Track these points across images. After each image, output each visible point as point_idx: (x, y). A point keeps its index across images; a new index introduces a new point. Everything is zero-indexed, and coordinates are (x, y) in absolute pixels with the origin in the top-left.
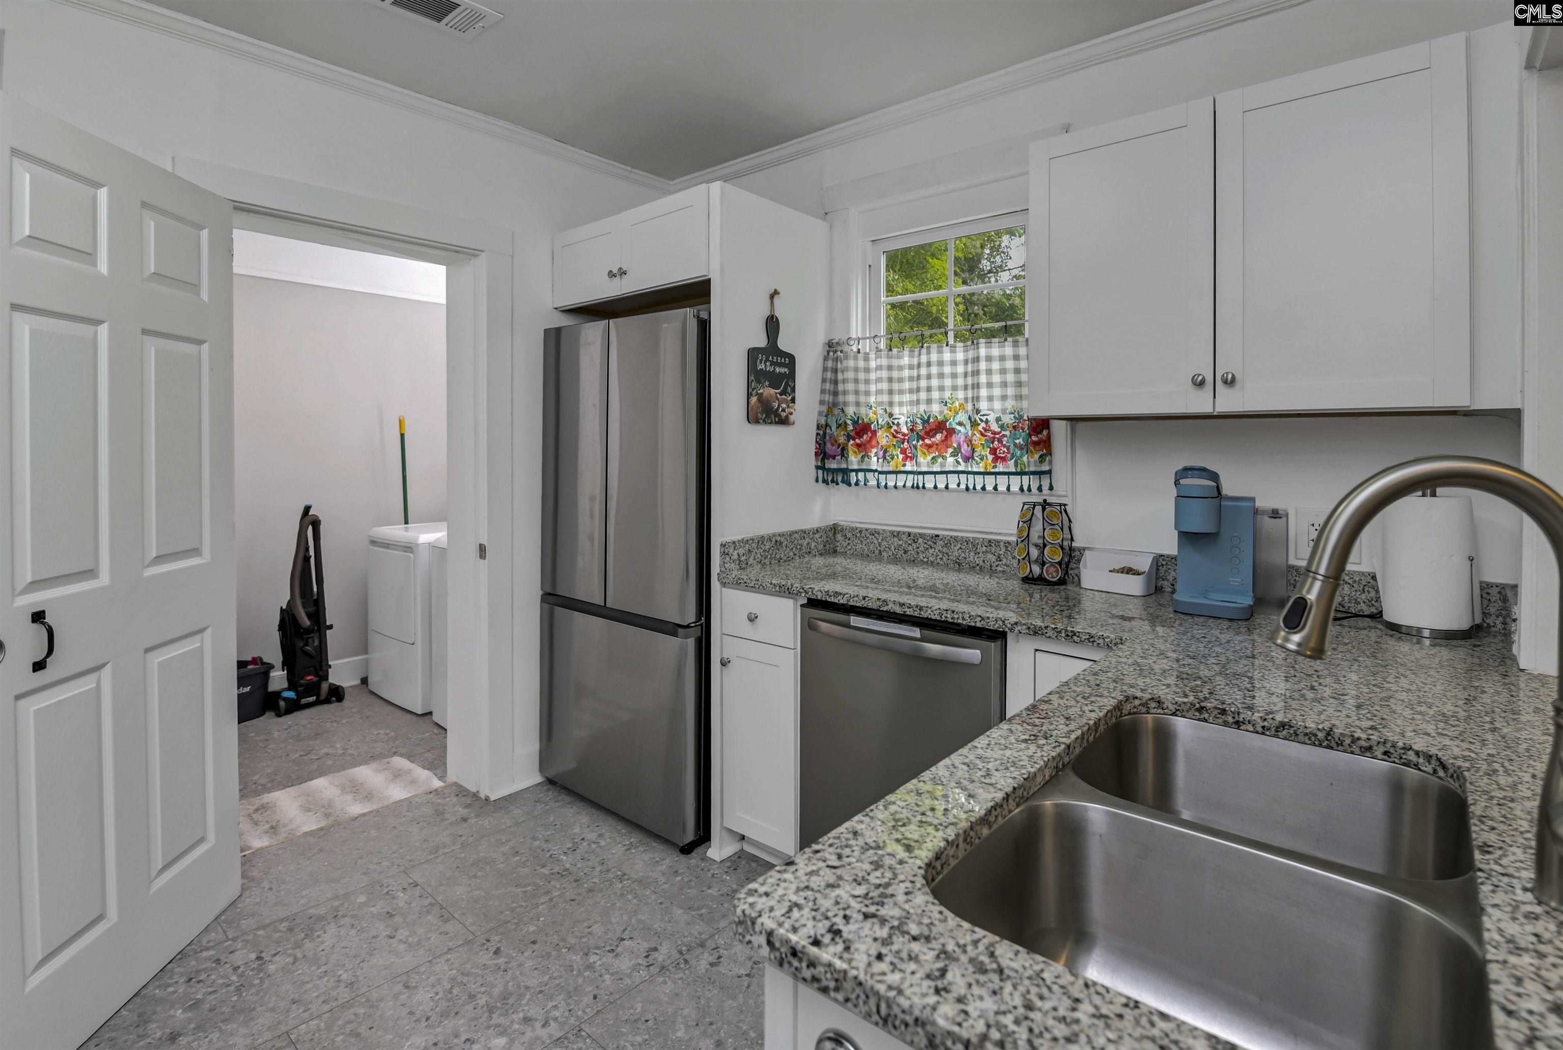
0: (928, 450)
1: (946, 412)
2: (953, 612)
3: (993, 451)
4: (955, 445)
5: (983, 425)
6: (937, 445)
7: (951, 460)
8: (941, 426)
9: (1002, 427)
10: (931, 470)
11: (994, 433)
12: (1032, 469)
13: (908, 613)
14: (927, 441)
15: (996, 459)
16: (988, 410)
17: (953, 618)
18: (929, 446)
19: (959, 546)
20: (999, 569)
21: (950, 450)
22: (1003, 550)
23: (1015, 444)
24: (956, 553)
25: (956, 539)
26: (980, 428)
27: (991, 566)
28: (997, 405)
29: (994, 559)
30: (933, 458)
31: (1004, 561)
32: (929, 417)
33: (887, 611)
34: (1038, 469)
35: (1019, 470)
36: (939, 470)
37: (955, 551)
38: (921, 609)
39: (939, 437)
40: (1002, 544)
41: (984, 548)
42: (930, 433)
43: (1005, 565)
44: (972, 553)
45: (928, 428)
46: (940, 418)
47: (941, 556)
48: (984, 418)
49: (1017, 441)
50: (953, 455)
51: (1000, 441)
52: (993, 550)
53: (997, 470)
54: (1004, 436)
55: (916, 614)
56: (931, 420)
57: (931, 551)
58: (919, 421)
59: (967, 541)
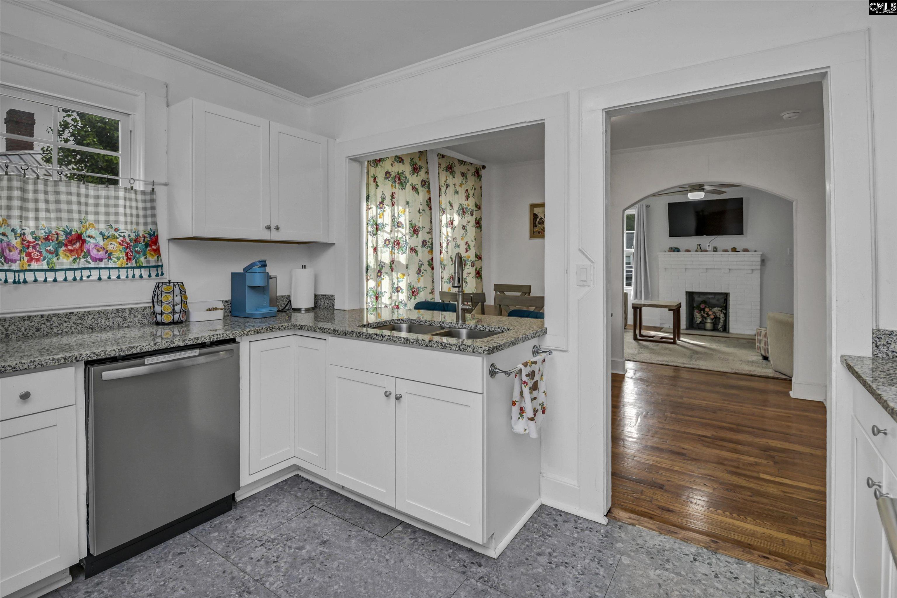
0: (70, 254)
1: (82, 228)
2: (217, 335)
3: (127, 254)
4: (85, 251)
5: (121, 238)
6: (77, 250)
7: (82, 260)
8: (79, 238)
9: (130, 240)
10: (72, 267)
11: (128, 244)
12: (154, 264)
13: (189, 344)
14: (70, 248)
15: (129, 259)
16: (125, 230)
17: (217, 338)
18: (71, 251)
19: (92, 316)
20: (125, 325)
21: (83, 254)
22: (128, 313)
23: (135, 251)
24: (90, 322)
25: (89, 313)
26: (119, 240)
27: (119, 325)
28: (129, 227)
29: (120, 320)
30: (74, 259)
31: (129, 320)
32: (71, 231)
33: (174, 347)
34: (156, 264)
35: (138, 265)
36: (77, 267)
37: (89, 321)
38: (198, 339)
39: (78, 244)
40: (127, 310)
41: (113, 315)
42: (71, 242)
43: (130, 322)
44: (103, 320)
45: (71, 238)
46: (79, 232)
47: (75, 326)
48: (122, 235)
49: (136, 249)
50: (84, 257)
51: (130, 249)
52: (120, 315)
53: (127, 266)
54: (131, 245)
55: (195, 343)
56: (73, 233)
57: (65, 325)
58: (61, 233)
59: (99, 313)
